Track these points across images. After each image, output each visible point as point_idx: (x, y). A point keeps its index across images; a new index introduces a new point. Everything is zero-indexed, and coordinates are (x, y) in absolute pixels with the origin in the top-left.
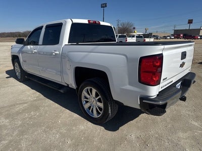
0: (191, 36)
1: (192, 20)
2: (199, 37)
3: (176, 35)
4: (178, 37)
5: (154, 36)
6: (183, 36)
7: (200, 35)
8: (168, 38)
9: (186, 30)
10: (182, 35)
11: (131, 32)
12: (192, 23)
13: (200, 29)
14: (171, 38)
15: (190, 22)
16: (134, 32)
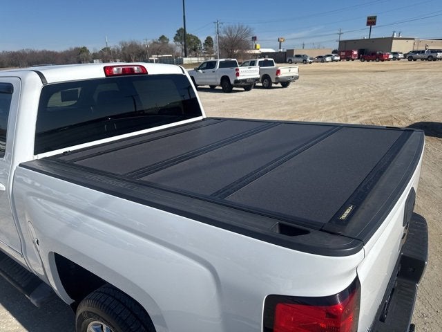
0: (374, 54)
1: (375, 18)
2: (391, 56)
3: (343, 54)
4: (348, 57)
5: (298, 56)
6: (359, 54)
7: (393, 50)
8: (328, 59)
9: (364, 40)
10: (355, 53)
11: (249, 49)
12: (374, 23)
13: (392, 38)
14: (333, 61)
15: (371, 22)
16: (256, 48)
